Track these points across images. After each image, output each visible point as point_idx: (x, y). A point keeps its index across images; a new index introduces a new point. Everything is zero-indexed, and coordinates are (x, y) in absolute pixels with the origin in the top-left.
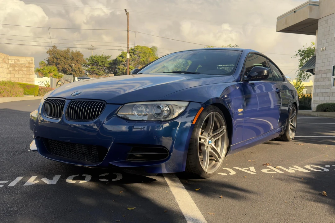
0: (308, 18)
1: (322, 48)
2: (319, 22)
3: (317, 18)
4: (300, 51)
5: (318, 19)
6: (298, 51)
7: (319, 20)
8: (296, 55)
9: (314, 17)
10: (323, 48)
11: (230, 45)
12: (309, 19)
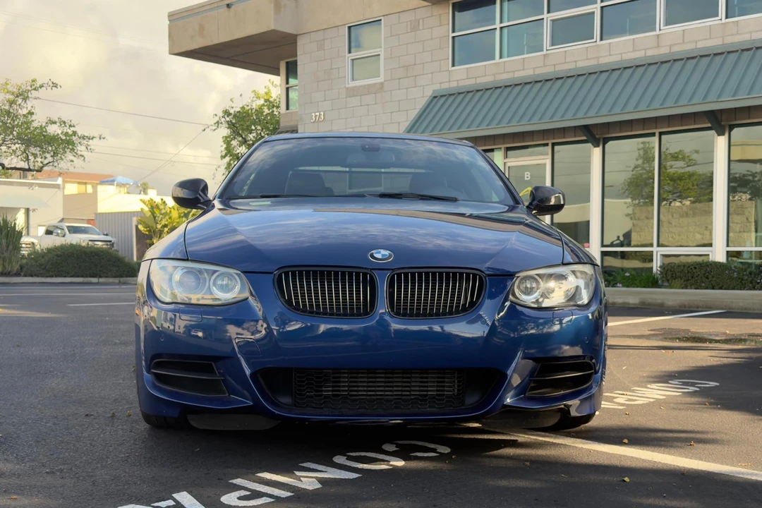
0: (272, 27)
1: (315, 113)
2: (301, 43)
3: (295, 33)
4: (227, 113)
5: (296, 35)
6: (221, 115)
7: (298, 37)
8: (218, 122)
9: (288, 28)
10: (318, 114)
11: (33, 81)
12: (273, 31)
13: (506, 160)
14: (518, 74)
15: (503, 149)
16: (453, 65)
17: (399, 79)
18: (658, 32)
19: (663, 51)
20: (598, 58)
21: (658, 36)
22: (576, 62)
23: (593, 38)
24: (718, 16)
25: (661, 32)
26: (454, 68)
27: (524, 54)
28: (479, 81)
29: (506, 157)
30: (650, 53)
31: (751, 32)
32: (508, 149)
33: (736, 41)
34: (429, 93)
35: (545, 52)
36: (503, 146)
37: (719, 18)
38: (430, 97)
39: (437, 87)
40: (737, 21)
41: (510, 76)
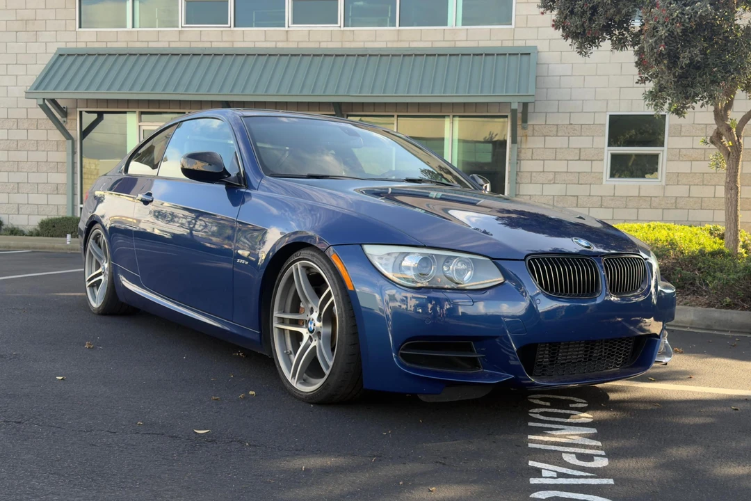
13: (140, 124)
14: (152, 45)
15: (138, 113)
16: (80, 27)
17: (17, 32)
18: (286, 28)
19: (291, 45)
20: (233, 42)
21: (287, 31)
22: (211, 42)
23: (227, 24)
24: (337, 23)
25: (290, 29)
26: (80, 29)
27: (155, 27)
28: (110, 45)
29: (140, 120)
30: (280, 45)
31: (364, 42)
32: (142, 113)
33: (352, 47)
34: (53, 50)
35: (180, 29)
36: (138, 110)
37: (339, 25)
38: (55, 54)
39: (62, 45)
40: (353, 31)
41: (144, 45)
